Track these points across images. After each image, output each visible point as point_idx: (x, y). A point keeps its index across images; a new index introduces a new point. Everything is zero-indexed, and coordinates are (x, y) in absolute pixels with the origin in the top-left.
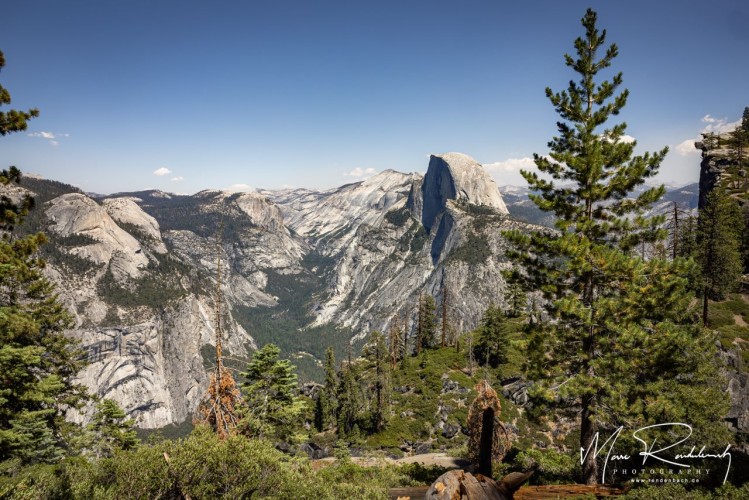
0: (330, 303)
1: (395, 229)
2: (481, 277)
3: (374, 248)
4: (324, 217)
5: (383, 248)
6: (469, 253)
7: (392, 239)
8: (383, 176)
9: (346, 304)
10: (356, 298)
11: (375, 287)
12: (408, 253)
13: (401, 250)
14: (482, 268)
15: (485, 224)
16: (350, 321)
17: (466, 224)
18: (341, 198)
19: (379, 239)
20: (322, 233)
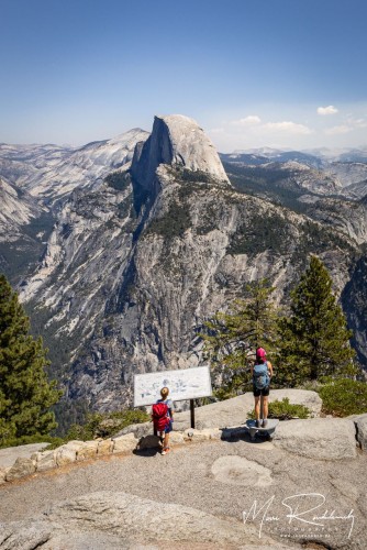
0: (36, 277)
1: (116, 194)
2: (176, 253)
3: (89, 214)
4: (63, 176)
5: (100, 214)
6: (167, 225)
7: (111, 204)
8: (131, 135)
9: (53, 279)
10: (64, 271)
11: (86, 258)
12: (127, 219)
13: (119, 216)
14: (178, 241)
15: (191, 192)
16: (52, 299)
17: (171, 192)
18: (84, 157)
19: (96, 204)
20: (59, 193)
